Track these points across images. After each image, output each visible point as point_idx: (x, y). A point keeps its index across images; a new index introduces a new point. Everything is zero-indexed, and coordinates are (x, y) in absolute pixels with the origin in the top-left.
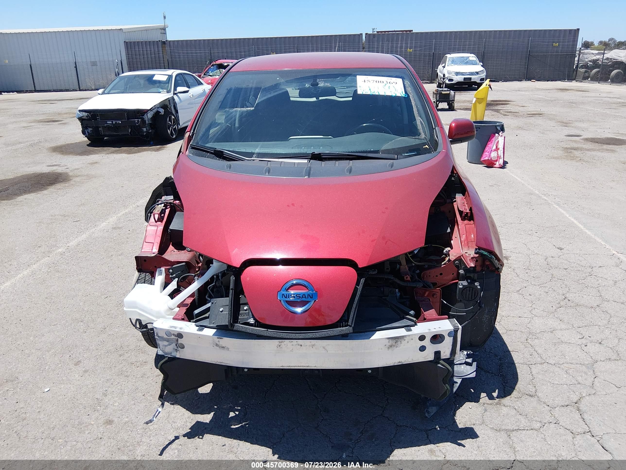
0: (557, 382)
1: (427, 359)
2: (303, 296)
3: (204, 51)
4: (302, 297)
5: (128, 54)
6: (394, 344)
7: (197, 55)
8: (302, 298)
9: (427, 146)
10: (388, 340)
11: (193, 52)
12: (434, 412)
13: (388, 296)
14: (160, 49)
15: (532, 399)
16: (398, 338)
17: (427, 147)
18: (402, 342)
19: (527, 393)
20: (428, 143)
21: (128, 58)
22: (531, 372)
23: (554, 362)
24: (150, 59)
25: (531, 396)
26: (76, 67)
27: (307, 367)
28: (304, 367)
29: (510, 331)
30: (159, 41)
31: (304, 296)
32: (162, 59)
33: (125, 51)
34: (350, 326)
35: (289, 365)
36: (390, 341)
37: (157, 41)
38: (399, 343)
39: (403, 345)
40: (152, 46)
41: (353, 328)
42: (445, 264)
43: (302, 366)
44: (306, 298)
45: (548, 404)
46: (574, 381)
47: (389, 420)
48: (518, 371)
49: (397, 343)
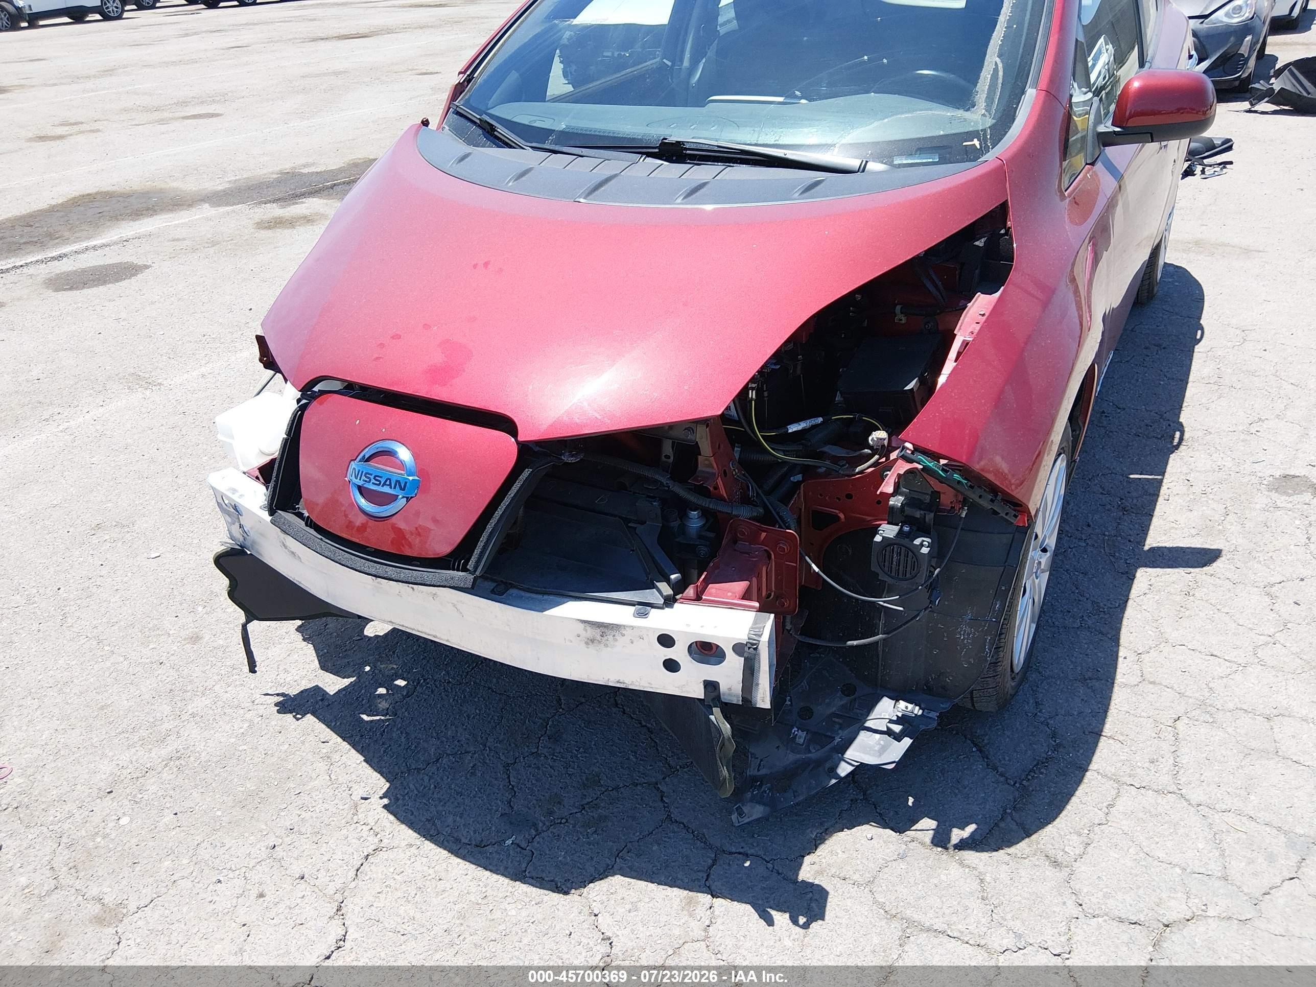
0: (1162, 855)
1: (688, 692)
2: (386, 481)
4: (384, 484)
6: (599, 638)
8: (383, 486)
9: (976, 142)
10: (582, 626)
12: (755, 817)
13: (643, 523)
15: (1050, 872)
16: (605, 627)
17: (974, 145)
18: (617, 637)
19: (1051, 853)
20: (985, 135)
22: (1110, 806)
23: (1202, 798)
25: (1056, 863)
27: (434, 637)
28: (429, 635)
29: (1151, 683)
31: (388, 483)
34: (473, 573)
35: (401, 624)
36: (588, 628)
38: (610, 638)
39: (621, 643)
41: (475, 579)
42: (861, 472)
43: (426, 633)
44: (391, 488)
45: (1085, 900)
46: (1215, 868)
47: (662, 800)
48: (1079, 793)
49: (606, 638)
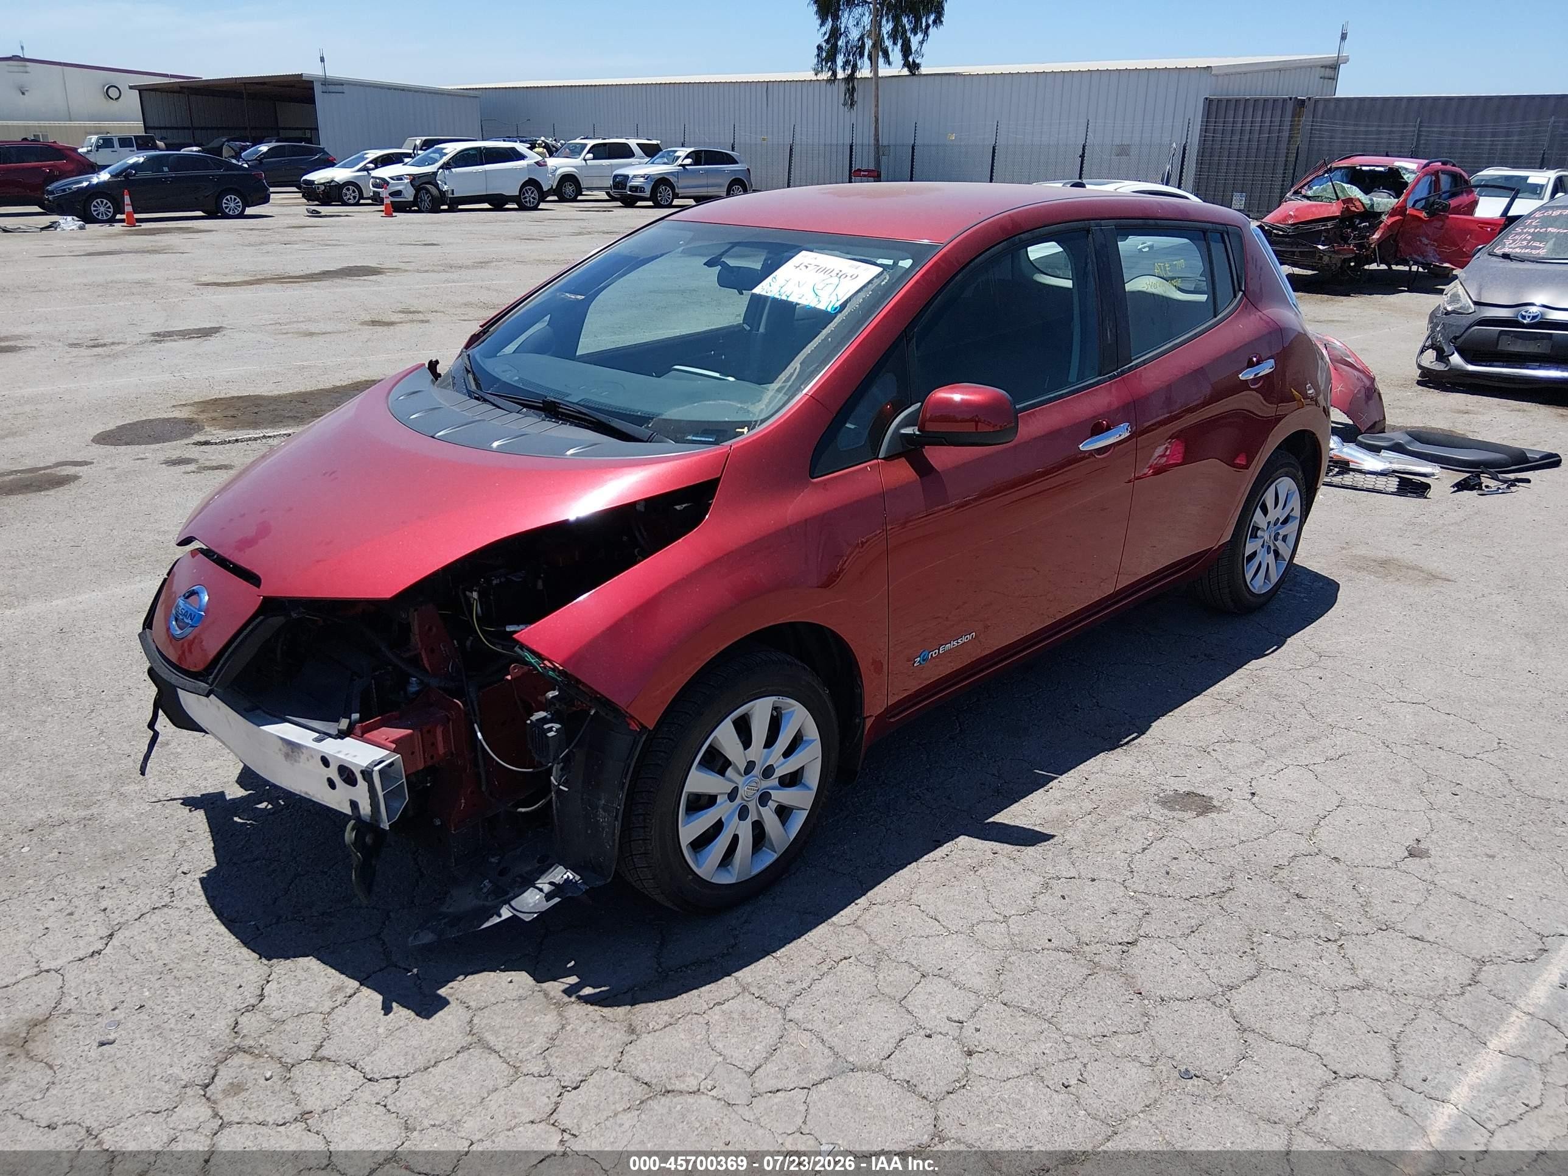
3: (1401, 129)
5: (1205, 130)
6: (290, 753)
7: (1382, 139)
9: (745, 430)
10: (280, 741)
11: (1370, 129)
14: (1288, 119)
16: (293, 745)
18: (300, 755)
21: (1203, 141)
24: (1254, 144)
26: (1082, 156)
30: (1291, 99)
32: (1283, 146)
33: (1202, 122)
36: (284, 744)
37: (1284, 100)
38: (296, 754)
39: (299, 759)
40: (1269, 113)
49: (293, 754)
